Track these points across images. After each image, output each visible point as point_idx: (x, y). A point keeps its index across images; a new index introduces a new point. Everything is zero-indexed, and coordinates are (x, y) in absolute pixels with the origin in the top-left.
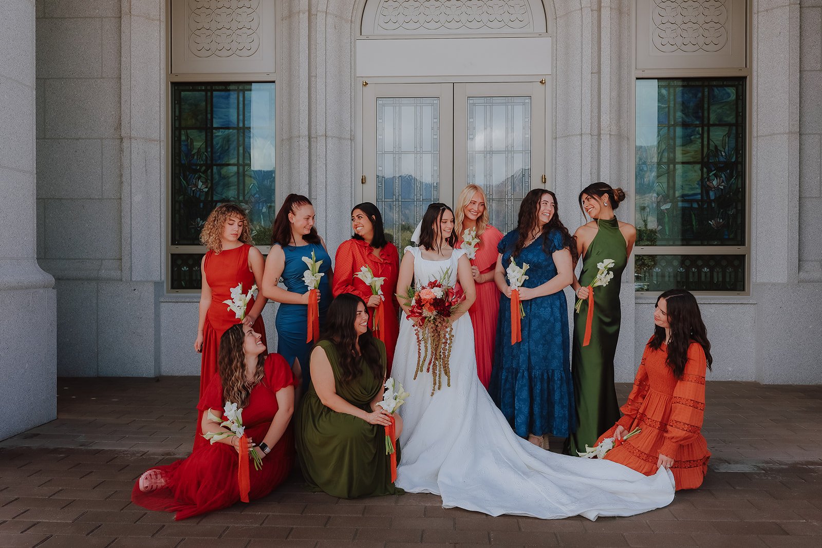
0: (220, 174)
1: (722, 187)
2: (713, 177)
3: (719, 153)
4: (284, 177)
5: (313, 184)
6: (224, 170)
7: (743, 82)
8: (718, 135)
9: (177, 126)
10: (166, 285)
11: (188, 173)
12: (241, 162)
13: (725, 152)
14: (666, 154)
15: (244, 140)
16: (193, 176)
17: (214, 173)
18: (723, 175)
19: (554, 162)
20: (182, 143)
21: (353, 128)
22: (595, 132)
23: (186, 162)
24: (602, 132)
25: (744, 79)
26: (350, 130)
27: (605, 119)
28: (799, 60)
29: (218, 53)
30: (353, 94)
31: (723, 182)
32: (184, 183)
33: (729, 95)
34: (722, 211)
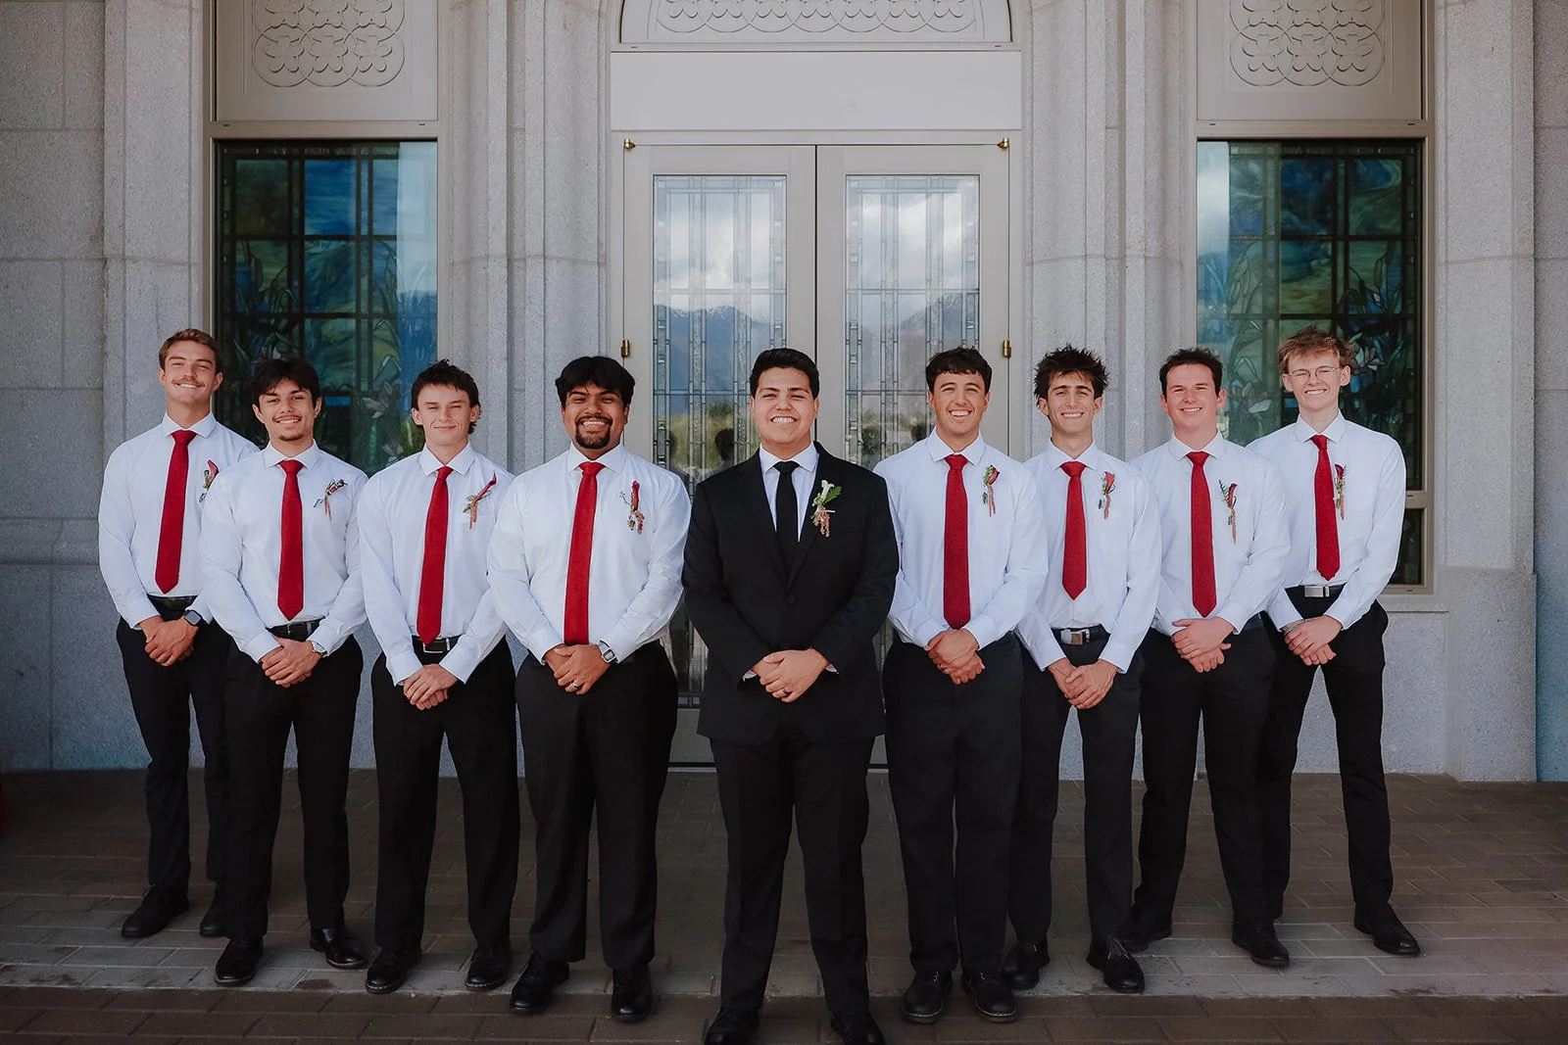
0: (319, 335)
1: (1375, 368)
3: (1369, 297)
4: (455, 343)
5: (517, 359)
6: (328, 327)
7: (1415, 150)
8: (1365, 260)
9: (227, 231)
11: (250, 333)
12: (364, 309)
13: (1379, 294)
14: (1259, 298)
15: (371, 263)
16: (261, 340)
17: (306, 332)
18: (1376, 343)
19: (1028, 313)
20: (238, 269)
21: (603, 240)
22: (1115, 252)
23: (247, 310)
24: (1128, 252)
25: (1418, 142)
26: (596, 243)
27: (1136, 224)
28: (1532, 105)
29: (315, 77)
30: (603, 167)
31: (1376, 356)
32: (242, 356)
33: (1388, 176)
34: (1374, 416)
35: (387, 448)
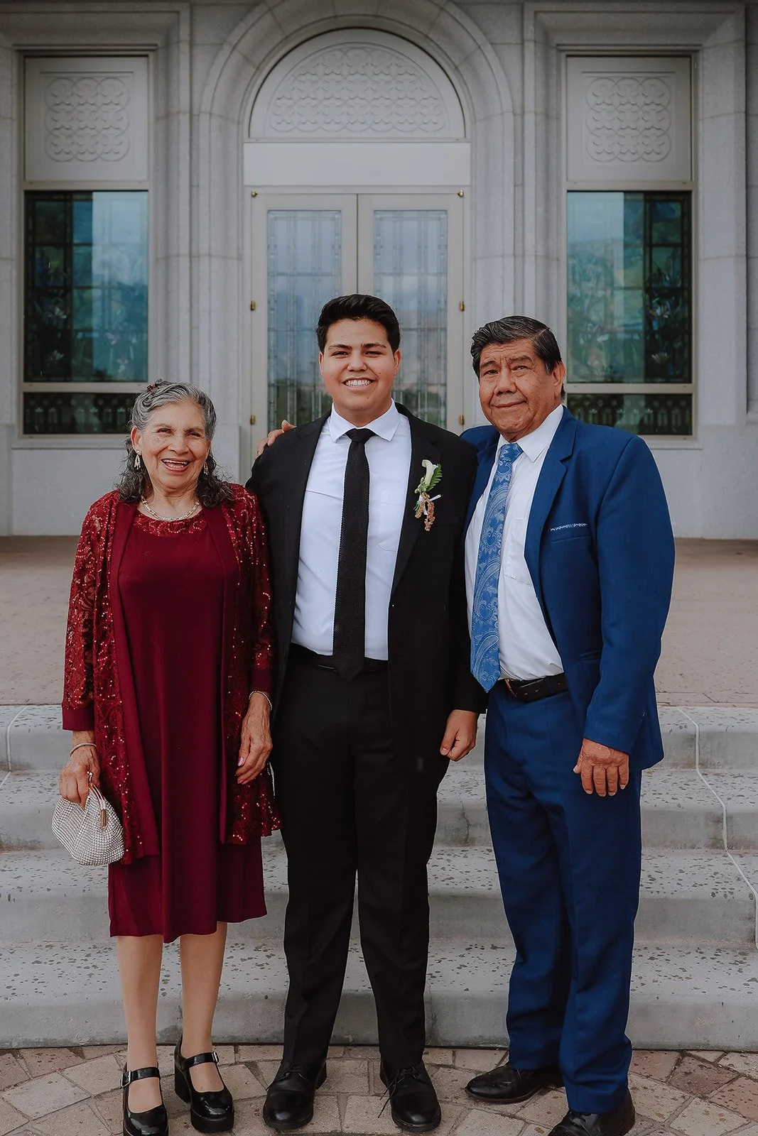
0: (81, 298)
1: (667, 317)
2: (656, 305)
3: (663, 278)
5: (195, 311)
6: (86, 294)
7: (688, 197)
8: (661, 257)
9: (31, 241)
10: (18, 428)
11: (43, 297)
12: (107, 284)
13: (669, 276)
16: (49, 301)
17: (74, 297)
18: (668, 303)
19: (473, 286)
20: (37, 262)
21: (240, 246)
22: (519, 253)
23: (41, 285)
24: (526, 253)
25: (687, 194)
26: (236, 248)
27: (530, 238)
28: (745, 174)
29: (79, 156)
30: (240, 206)
31: (667, 310)
32: (38, 309)
33: (674, 211)
34: (666, 343)
35: (119, 361)
